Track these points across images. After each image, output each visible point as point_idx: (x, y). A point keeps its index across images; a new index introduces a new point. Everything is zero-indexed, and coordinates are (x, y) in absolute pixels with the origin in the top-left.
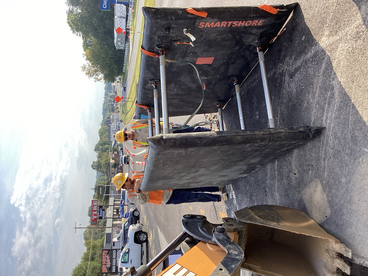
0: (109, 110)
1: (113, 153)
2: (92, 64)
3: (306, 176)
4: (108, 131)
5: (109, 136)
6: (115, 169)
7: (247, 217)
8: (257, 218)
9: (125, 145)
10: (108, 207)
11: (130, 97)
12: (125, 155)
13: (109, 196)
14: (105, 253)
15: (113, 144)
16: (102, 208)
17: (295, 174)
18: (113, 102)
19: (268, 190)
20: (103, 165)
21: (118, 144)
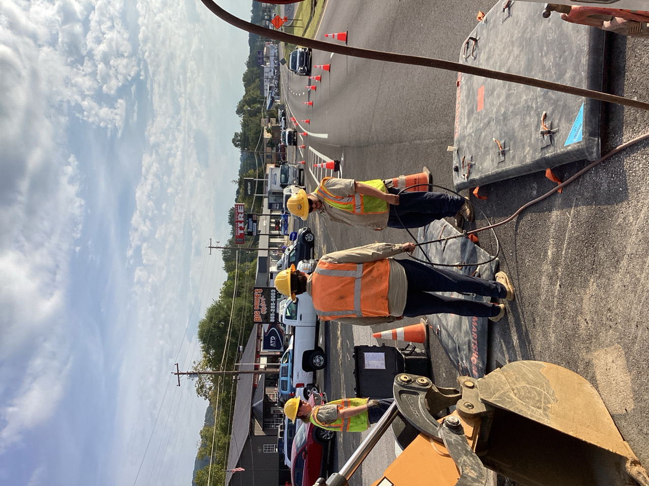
1: (269, 120)
3: (603, 334)
4: (259, 77)
5: (261, 88)
6: (272, 149)
7: (497, 395)
8: (514, 397)
9: (289, 109)
10: (262, 215)
11: (300, 18)
12: (290, 128)
13: (262, 196)
14: (258, 292)
15: (268, 102)
16: (252, 218)
17: (586, 320)
18: (267, 22)
19: (537, 320)
20: (252, 140)
21: (278, 103)
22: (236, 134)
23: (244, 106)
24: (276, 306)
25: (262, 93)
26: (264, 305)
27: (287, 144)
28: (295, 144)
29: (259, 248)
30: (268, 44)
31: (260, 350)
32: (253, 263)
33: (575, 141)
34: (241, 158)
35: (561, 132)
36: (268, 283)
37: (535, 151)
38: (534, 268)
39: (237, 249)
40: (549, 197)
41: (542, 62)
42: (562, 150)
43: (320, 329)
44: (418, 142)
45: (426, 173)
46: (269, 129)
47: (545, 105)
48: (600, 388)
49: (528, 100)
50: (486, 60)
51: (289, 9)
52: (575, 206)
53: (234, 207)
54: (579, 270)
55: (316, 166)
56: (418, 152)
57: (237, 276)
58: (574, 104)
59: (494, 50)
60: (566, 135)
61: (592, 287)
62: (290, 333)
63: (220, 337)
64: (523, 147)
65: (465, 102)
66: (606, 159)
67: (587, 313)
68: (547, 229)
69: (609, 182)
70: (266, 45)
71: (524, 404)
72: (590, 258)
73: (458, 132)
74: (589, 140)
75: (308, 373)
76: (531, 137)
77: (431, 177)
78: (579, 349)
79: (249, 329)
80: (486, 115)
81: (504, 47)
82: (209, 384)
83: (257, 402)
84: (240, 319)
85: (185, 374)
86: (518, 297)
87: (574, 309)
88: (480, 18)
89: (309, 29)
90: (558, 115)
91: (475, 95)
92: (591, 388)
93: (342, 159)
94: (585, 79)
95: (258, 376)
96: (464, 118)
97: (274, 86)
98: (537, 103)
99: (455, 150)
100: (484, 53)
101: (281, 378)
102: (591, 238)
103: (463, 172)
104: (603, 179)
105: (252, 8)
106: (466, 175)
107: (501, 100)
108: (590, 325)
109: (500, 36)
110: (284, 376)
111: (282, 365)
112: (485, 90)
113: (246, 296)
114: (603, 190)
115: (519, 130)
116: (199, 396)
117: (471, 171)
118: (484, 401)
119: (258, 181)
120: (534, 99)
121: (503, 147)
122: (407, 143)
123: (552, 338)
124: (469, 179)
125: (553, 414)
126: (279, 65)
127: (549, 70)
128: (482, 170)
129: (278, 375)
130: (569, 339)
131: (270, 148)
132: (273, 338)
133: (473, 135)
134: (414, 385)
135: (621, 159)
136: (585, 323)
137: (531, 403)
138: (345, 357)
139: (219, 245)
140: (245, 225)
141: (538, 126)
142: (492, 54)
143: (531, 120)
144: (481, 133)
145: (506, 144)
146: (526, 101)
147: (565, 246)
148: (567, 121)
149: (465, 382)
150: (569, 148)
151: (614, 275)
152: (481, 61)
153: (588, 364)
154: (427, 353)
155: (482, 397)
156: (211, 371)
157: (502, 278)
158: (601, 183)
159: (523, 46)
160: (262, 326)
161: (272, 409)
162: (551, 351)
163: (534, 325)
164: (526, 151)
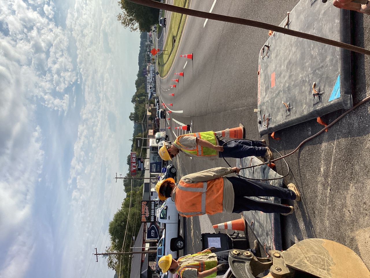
0: (145, 61)
1: (150, 105)
2: (127, 13)
3: (361, 219)
4: (144, 82)
5: (145, 88)
6: (152, 121)
7: (296, 261)
8: (307, 262)
9: (161, 99)
10: (146, 159)
11: (166, 50)
12: (162, 109)
13: (146, 148)
14: (144, 203)
15: (149, 95)
16: (140, 160)
17: (349, 211)
18: (148, 52)
19: (316, 212)
20: (140, 117)
21: (155, 96)
22: (131, 114)
23: (136, 98)
24: (154, 211)
25: (146, 90)
26: (147, 211)
27: (160, 118)
28: (165, 117)
29: (145, 178)
30: (149, 64)
31: (145, 239)
32: (141, 187)
33: (336, 97)
34: (134, 127)
35: (326, 93)
36: (150, 198)
37: (309, 106)
38: (313, 180)
39: (132, 179)
40: (320, 134)
41: (311, 53)
42: (327, 104)
43: (181, 225)
44: (236, 109)
45: (241, 127)
46: (150, 110)
47: (314, 78)
48: (361, 255)
49: (303, 76)
50: (276, 57)
51: (160, 45)
52: (337, 139)
53: (130, 154)
54: (343, 179)
55: (177, 128)
56: (236, 115)
57: (132, 195)
58: (333, 76)
59: (280, 51)
60: (329, 95)
61: (352, 189)
62: (163, 228)
63: (122, 231)
64: (302, 105)
65: (263, 83)
66: (356, 108)
67: (349, 206)
68: (319, 155)
69: (359, 122)
70: (148, 65)
71: (314, 267)
72: (350, 171)
73: (260, 101)
74: (345, 96)
75: (174, 252)
76: (306, 98)
77: (244, 129)
78: (346, 230)
79: (139, 226)
80: (277, 89)
81: (286, 48)
82: (115, 260)
83: (144, 271)
84: (134, 220)
85: (101, 254)
86: (303, 198)
87: (341, 204)
88: (270, 34)
89: (171, 55)
90: (323, 84)
91: (270, 78)
92: (356, 255)
93: (192, 124)
94: (339, 59)
95: (144, 255)
96: (263, 92)
97: (153, 86)
98: (309, 78)
99: (259, 111)
100: (274, 53)
101: (158, 256)
102: (349, 158)
103: (264, 124)
104: (355, 121)
105: (140, 45)
106: (266, 125)
107: (286, 79)
108: (352, 214)
109: (283, 42)
110: (160, 255)
111: (158, 248)
112: (276, 75)
113: (137, 206)
114: (355, 127)
115: (299, 95)
116: (109, 268)
117: (269, 123)
118: (288, 266)
119: (144, 139)
120: (307, 76)
121: (289, 106)
122: (229, 111)
123: (327, 223)
124: (268, 127)
125: (334, 273)
126: (155, 75)
127: (316, 57)
128: (276, 122)
129: (156, 254)
130: (338, 224)
131: (151, 121)
132: (153, 231)
133: (269, 101)
134: (242, 257)
135: (366, 107)
136: (349, 213)
137: (319, 266)
138: (196, 242)
139: (121, 177)
140: (136, 164)
141: (310, 92)
142: (279, 53)
143: (306, 88)
144: (274, 100)
145: (290, 105)
146: (302, 78)
147: (332, 164)
148: (329, 86)
149: (274, 253)
150: (332, 102)
151: (366, 180)
152: (272, 58)
153: (352, 240)
154: (246, 237)
155: (287, 263)
156: (116, 252)
157: (292, 187)
158: (354, 123)
159: (298, 46)
160: (146, 224)
161: (153, 275)
162: (327, 232)
163: (314, 216)
164: (304, 107)
